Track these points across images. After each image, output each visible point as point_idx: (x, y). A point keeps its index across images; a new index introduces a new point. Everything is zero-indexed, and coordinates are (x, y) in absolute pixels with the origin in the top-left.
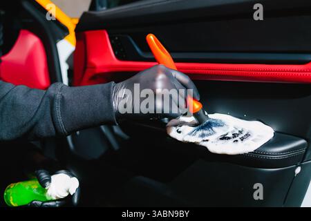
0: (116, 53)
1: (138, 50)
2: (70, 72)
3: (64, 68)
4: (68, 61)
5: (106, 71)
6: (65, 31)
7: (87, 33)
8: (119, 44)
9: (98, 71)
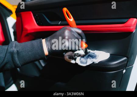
0: (37, 22)
1: (48, 20)
2: (14, 33)
3: (12, 31)
4: (13, 27)
5: (33, 31)
6: (10, 12)
7: (21, 13)
8: (38, 18)
9: (29, 32)
